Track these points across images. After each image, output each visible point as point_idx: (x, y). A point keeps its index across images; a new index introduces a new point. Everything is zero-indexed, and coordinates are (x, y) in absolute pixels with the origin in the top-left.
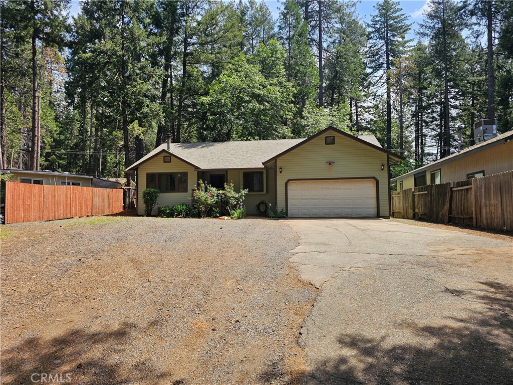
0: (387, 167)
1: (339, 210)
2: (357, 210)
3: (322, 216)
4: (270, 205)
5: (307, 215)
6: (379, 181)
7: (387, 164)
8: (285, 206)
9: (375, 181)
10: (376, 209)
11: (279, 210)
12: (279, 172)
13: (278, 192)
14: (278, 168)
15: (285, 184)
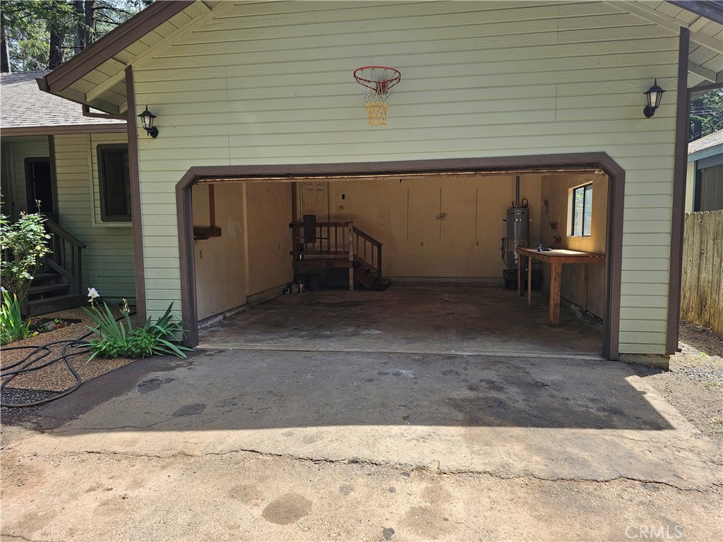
11: (154, 313)
12: (142, 133)
13: (146, 231)
14: (140, 110)
15: (173, 190)
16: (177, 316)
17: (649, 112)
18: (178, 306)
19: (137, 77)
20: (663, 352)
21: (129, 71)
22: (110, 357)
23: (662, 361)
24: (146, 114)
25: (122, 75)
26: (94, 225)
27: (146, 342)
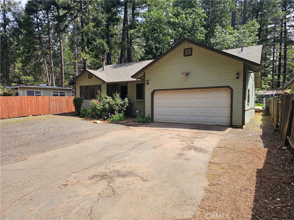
0: (242, 75)
1: (195, 117)
2: (210, 118)
3: (180, 122)
4: (137, 111)
5: (168, 120)
6: (234, 90)
7: (242, 72)
8: (150, 112)
9: (230, 90)
10: (230, 118)
11: (146, 116)
12: (146, 84)
13: (146, 101)
14: (146, 80)
15: (151, 94)
16: (150, 116)
17: (238, 78)
18: (150, 114)
19: (146, 74)
20: (241, 125)
21: (144, 73)
22: (140, 122)
23: (242, 127)
24: (147, 81)
25: (143, 74)
26: (135, 100)
27: (145, 120)
